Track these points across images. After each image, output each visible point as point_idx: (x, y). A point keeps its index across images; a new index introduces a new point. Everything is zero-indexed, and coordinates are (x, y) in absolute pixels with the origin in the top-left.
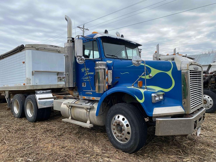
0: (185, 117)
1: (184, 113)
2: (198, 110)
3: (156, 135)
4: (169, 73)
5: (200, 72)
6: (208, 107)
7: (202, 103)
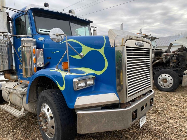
0: (120, 108)
1: (119, 102)
2: (144, 95)
3: (78, 132)
4: (102, 51)
5: (147, 50)
6: (169, 86)
7: (150, 87)
